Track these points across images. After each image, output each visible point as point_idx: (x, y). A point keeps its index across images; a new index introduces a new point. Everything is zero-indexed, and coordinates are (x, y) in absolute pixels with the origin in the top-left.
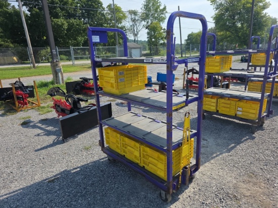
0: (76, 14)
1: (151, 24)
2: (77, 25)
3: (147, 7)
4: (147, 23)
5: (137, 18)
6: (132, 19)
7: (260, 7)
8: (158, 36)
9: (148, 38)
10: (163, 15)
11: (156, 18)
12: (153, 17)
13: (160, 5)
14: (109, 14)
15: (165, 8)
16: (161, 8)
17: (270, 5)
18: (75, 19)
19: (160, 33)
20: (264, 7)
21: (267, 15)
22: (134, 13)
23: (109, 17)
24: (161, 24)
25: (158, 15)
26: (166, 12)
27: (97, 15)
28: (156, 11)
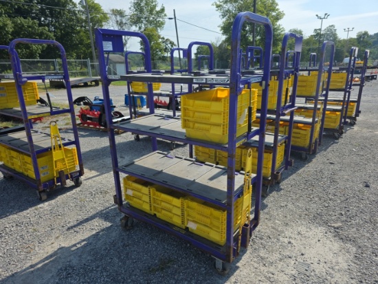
0: (32, 10)
1: (145, 30)
2: (29, 27)
3: (138, 6)
4: (140, 28)
5: (124, 21)
6: (117, 21)
7: (273, 16)
8: (154, 47)
9: (141, 49)
10: (161, 19)
11: (151, 22)
12: (147, 21)
13: (156, 5)
14: (83, 13)
15: (163, 10)
16: (158, 9)
17: (284, 14)
18: (25, 18)
19: (157, 43)
20: (277, 18)
21: (281, 27)
22: (120, 13)
23: (84, 17)
24: (159, 30)
25: (153, 18)
26: (165, 15)
27: (64, 14)
28: (151, 12)
